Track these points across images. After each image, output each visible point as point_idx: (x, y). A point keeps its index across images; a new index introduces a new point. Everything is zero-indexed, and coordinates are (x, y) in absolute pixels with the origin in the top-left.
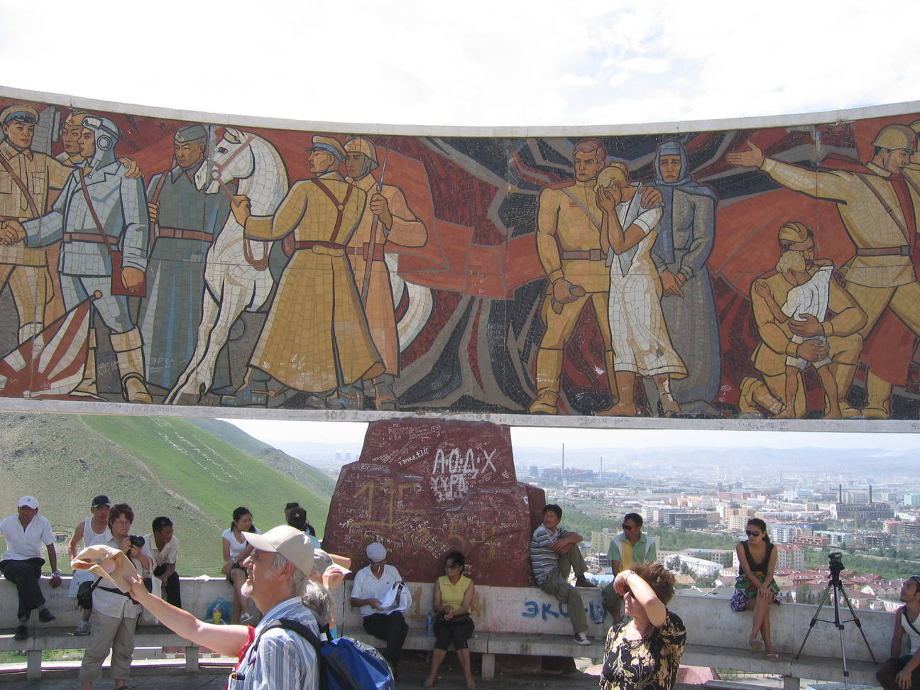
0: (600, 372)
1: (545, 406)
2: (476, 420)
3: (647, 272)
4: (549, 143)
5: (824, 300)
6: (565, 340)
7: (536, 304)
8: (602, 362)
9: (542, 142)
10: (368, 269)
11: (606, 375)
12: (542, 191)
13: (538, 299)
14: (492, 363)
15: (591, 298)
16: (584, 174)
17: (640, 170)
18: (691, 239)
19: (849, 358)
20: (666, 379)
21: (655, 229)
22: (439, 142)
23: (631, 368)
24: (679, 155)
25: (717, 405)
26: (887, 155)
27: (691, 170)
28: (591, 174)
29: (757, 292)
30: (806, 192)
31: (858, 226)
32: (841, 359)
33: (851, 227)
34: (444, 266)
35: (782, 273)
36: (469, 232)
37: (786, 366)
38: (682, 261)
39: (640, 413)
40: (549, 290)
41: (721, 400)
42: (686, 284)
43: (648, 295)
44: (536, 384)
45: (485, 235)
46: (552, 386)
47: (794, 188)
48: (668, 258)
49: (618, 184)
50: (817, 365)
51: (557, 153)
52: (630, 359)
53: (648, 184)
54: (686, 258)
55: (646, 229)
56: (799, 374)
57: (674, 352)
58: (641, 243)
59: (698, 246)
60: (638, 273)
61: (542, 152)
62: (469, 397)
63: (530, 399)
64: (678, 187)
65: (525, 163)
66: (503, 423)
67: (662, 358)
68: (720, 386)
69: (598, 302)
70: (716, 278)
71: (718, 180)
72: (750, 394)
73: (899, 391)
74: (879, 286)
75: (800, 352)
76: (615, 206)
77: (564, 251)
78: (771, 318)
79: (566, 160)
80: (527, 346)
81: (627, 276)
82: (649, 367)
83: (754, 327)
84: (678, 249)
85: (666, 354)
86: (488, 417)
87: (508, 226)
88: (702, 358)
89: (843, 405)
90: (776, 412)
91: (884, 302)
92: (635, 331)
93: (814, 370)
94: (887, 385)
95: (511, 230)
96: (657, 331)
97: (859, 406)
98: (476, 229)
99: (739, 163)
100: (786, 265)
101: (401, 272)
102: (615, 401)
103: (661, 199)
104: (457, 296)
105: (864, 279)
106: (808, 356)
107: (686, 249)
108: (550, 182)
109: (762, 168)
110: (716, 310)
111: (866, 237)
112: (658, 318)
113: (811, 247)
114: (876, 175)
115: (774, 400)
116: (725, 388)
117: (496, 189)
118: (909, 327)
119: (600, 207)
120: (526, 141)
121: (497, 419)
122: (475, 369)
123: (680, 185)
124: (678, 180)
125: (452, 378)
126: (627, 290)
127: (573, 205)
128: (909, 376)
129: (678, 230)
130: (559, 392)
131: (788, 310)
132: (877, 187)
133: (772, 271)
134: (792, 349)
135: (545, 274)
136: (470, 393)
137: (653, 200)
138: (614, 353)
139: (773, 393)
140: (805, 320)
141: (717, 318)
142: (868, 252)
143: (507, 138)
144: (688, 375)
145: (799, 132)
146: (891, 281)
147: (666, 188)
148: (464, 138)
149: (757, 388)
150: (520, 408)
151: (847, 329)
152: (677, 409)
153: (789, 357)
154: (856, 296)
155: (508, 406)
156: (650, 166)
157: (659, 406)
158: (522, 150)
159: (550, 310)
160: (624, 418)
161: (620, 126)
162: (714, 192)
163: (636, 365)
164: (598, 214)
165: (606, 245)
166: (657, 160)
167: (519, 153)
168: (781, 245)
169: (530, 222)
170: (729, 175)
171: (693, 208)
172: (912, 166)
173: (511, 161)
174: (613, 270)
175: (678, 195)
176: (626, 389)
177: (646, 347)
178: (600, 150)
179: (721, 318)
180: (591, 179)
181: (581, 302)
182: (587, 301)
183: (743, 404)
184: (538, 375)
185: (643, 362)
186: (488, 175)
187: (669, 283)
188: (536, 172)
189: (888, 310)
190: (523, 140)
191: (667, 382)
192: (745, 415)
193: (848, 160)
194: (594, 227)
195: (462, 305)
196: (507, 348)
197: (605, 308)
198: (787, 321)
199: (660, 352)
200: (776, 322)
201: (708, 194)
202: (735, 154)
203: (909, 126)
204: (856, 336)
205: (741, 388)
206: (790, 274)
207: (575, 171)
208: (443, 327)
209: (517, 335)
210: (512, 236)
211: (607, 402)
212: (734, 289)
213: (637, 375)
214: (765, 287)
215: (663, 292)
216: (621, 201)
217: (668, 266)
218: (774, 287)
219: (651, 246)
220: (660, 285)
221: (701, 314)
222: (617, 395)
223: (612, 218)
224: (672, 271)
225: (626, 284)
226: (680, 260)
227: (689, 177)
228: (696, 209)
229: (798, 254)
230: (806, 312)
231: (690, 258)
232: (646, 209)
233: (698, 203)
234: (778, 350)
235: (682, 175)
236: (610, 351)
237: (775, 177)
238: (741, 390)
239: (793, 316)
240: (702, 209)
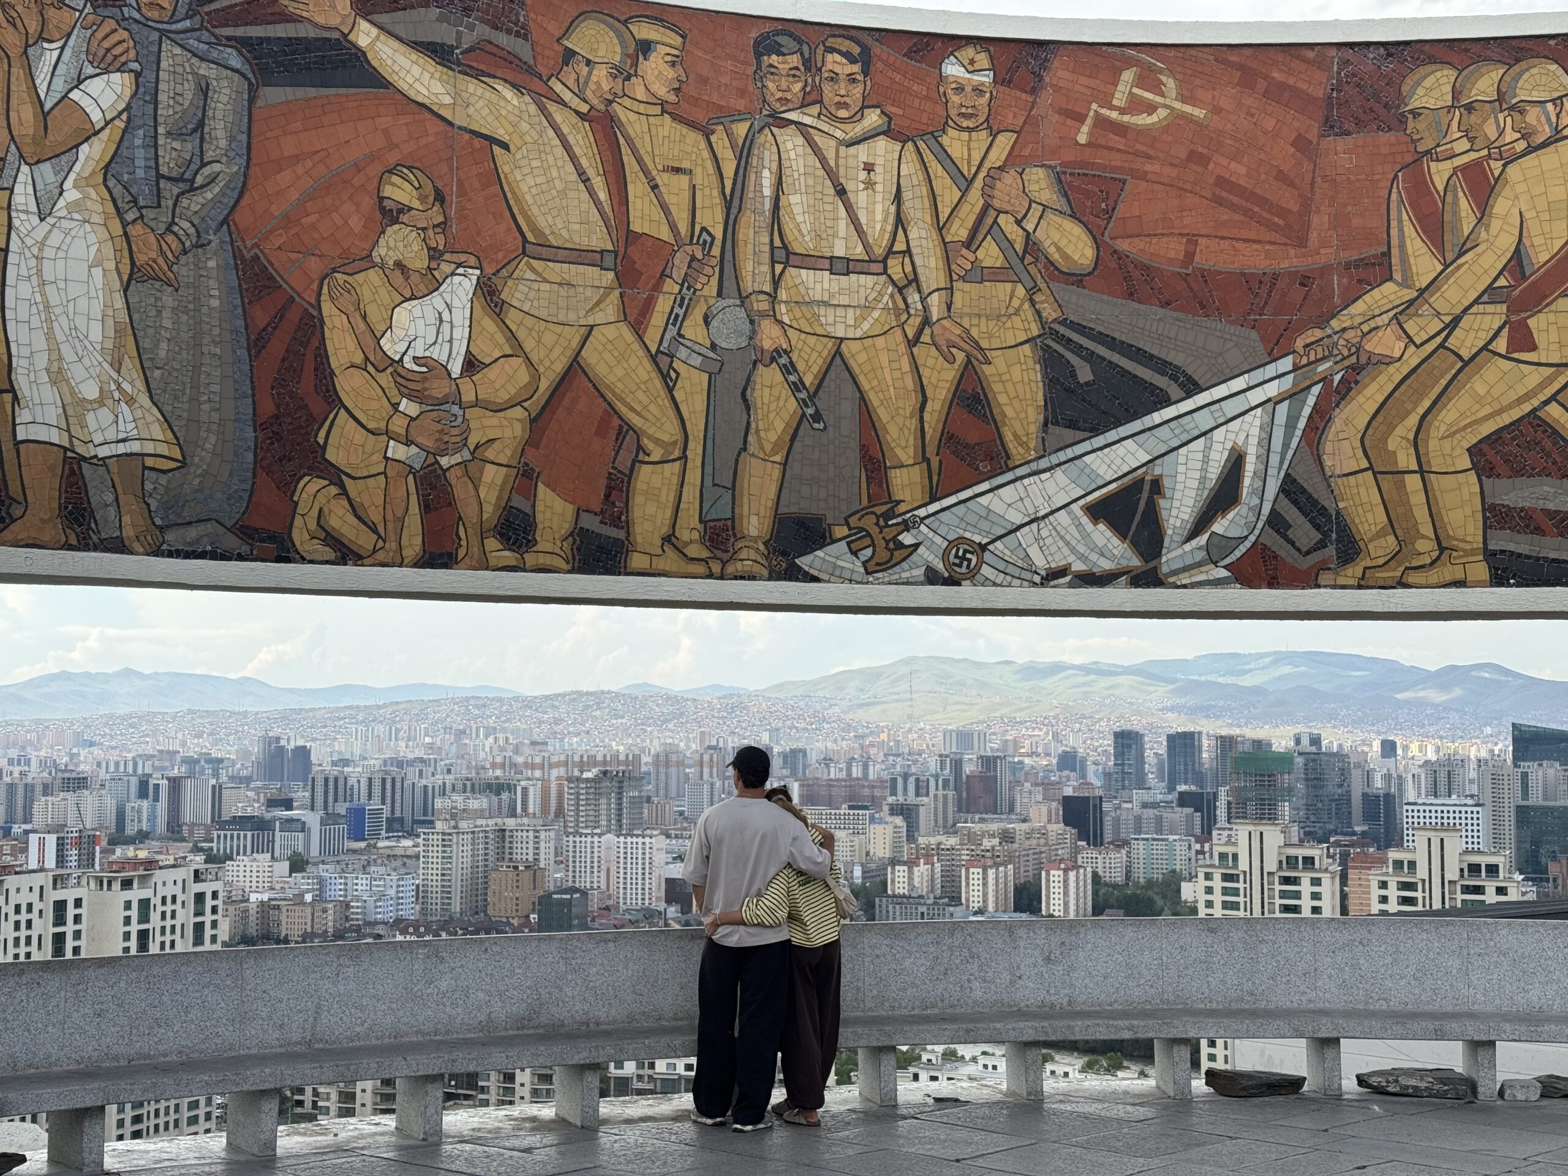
3: (97, 219)
5: (461, 333)
18: (197, 160)
19: (502, 453)
21: (118, 122)
23: (55, 437)
25: (245, 532)
26: (585, 70)
29: (331, 299)
30: (435, 108)
31: (528, 197)
32: (490, 454)
33: (518, 200)
35: (382, 267)
37: (386, 458)
38: (175, 205)
39: (75, 542)
41: (255, 522)
42: (183, 259)
43: (97, 272)
47: (412, 94)
48: (145, 195)
50: (444, 462)
52: (53, 414)
53: (104, 12)
54: (185, 202)
55: (96, 116)
56: (411, 477)
57: (155, 411)
58: (85, 149)
59: (212, 180)
60: (76, 216)
64: (172, 36)
68: (252, 493)
71: (261, 40)
72: (315, 513)
73: (591, 523)
74: (561, 318)
75: (413, 433)
76: (27, 46)
78: (359, 359)
81: (49, 219)
82: (98, 438)
84: (168, 178)
85: (137, 411)
88: (214, 427)
89: (492, 543)
90: (365, 551)
91: (569, 353)
92: (67, 352)
93: (439, 472)
94: (570, 509)
97: (520, 546)
99: (304, 14)
100: (391, 253)
102: (17, 511)
103: (132, 53)
105: (535, 303)
106: (430, 444)
107: (186, 181)
109: (351, 37)
110: (246, 327)
111: (541, 222)
113: (438, 225)
114: (565, 104)
115: (362, 527)
118: (609, 404)
124: (173, 18)
126: (48, 253)
128: (607, 496)
129: (169, 134)
131: (392, 346)
132: (565, 130)
133: (364, 261)
134: (398, 425)
137: (115, 52)
138: (16, 399)
139: (360, 513)
140: (424, 369)
141: (249, 344)
142: (545, 252)
146: (582, 313)
147: (145, 31)
149: (329, 501)
151: (503, 396)
152: (157, 538)
153: (392, 443)
154: (521, 335)
162: (251, 65)
163: (68, 431)
168: (382, 209)
170: (284, 35)
171: (204, 90)
172: (627, 102)
174: (19, 199)
175: (171, 55)
177: (90, 391)
179: (257, 344)
183: (300, 534)
185: (83, 426)
189: (575, 369)
193: (516, 61)
198: (390, 369)
199: (122, 407)
200: (370, 368)
201: (239, 66)
203: (625, 23)
204: (518, 412)
205: (295, 498)
206: (398, 272)
212: (285, 286)
213: (69, 454)
214: (349, 292)
215: (132, 269)
216: (41, 38)
217: (144, 211)
218: (366, 294)
219: (107, 159)
220: (126, 253)
221: (216, 331)
222: (21, 499)
223: (17, 72)
224: (153, 224)
225: (46, 238)
226: (170, 203)
227: (198, 18)
228: (210, 94)
229: (414, 234)
230: (427, 354)
231: (194, 204)
232: (98, 71)
233: (215, 83)
234: (371, 425)
235: (182, 11)
236: (7, 391)
237: (375, 63)
238: (296, 504)
239: (401, 359)
240: (224, 99)
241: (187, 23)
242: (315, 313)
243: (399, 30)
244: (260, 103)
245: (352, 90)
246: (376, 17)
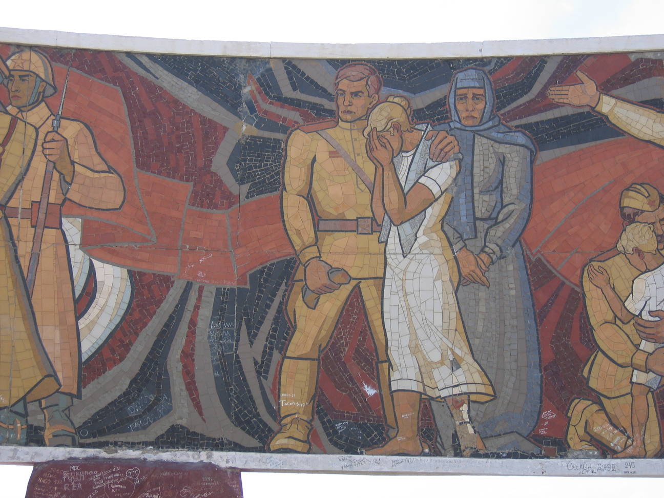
0: (370, 391)
1: (292, 442)
2: (191, 460)
3: (438, 251)
4: (302, 67)
6: (320, 346)
7: (280, 293)
8: (375, 378)
9: (290, 65)
10: (37, 240)
11: (379, 396)
12: (290, 134)
13: (283, 287)
14: (216, 378)
15: (357, 286)
16: (349, 112)
17: (429, 107)
18: (499, 205)
20: (464, 403)
21: (450, 190)
22: (145, 60)
23: (414, 386)
24: (483, 87)
25: (536, 439)
27: (499, 109)
28: (360, 112)
29: (590, 279)
34: (149, 237)
35: (625, 254)
36: (186, 189)
37: (632, 383)
38: (486, 236)
39: (427, 451)
40: (299, 275)
41: (542, 432)
42: (492, 267)
43: (439, 283)
44: (279, 409)
45: (208, 195)
46: (301, 411)
47: (641, 136)
48: (467, 232)
49: (397, 127)
51: (312, 82)
52: (413, 373)
53: (438, 128)
54: (492, 232)
55: (436, 190)
56: (650, 395)
57: (476, 365)
58: (429, 211)
59: (509, 215)
60: (425, 251)
61: (290, 79)
62: (182, 427)
63: (270, 430)
65: (267, 94)
66: (230, 465)
67: (459, 371)
68: (540, 413)
69: (369, 293)
70: (533, 259)
71: (537, 123)
72: (583, 423)
75: (651, 365)
76: (393, 157)
77: (320, 219)
78: (610, 316)
79: (325, 90)
80: (267, 354)
81: (409, 256)
82: (441, 386)
83: (587, 329)
84: (481, 219)
85: (464, 366)
86: (209, 457)
87: (241, 182)
88: (515, 372)
90: (619, 448)
92: (421, 334)
95: (245, 188)
96: (452, 333)
98: (195, 186)
99: (566, 101)
100: (630, 243)
101: (85, 244)
102: (392, 433)
103: (456, 149)
104: (166, 282)
107: (493, 219)
108: (301, 122)
109: (597, 109)
110: (533, 305)
112: (454, 315)
115: (616, 431)
116: (547, 415)
117: (225, 129)
119: (372, 158)
120: (268, 62)
121: (222, 459)
122: (191, 387)
123: (485, 130)
124: (481, 123)
125: (157, 399)
126: (409, 276)
127: (334, 154)
129: (481, 192)
130: (311, 421)
131: (633, 305)
133: (612, 251)
134: (640, 359)
135: (292, 251)
136: (183, 422)
137: (446, 150)
138: (390, 365)
139: (614, 421)
140: (657, 319)
141: (535, 316)
143: (241, 58)
144: (495, 397)
145: (648, 60)
147: (464, 134)
148: (180, 56)
149: (592, 415)
150: (255, 443)
152: (479, 445)
153: (635, 372)
155: (237, 441)
156: (441, 103)
157: (454, 441)
158: (263, 75)
159: (299, 303)
160: (404, 458)
161: (400, 46)
162: (531, 139)
163: (422, 382)
164: (369, 168)
165: (379, 211)
166: (452, 95)
167: (259, 79)
168: (623, 215)
169: (272, 177)
170: (552, 117)
171: (502, 162)
173: (246, 90)
174: (390, 247)
175: (481, 144)
176: (407, 416)
177: (435, 356)
178: (373, 78)
179: (540, 316)
180: (359, 119)
181: (344, 292)
182: (352, 291)
183: (573, 438)
184: (282, 395)
185: (432, 378)
186: (214, 110)
187: (469, 266)
188: (282, 107)
190: (265, 61)
191: (465, 407)
192: (575, 454)
194: (363, 187)
195: (174, 295)
196: (237, 356)
197: (378, 302)
198: (633, 322)
199: (456, 364)
200: (618, 322)
201: (523, 143)
202: (560, 88)
205: (569, 415)
206: (636, 255)
207: (338, 106)
208: (145, 325)
209: (252, 337)
210: (247, 197)
211: (381, 434)
212: (558, 275)
213: (423, 396)
214: (602, 273)
215: (460, 279)
216: (401, 151)
217: (467, 242)
218: (614, 273)
219: (443, 214)
220: (456, 269)
221: (513, 311)
222: (395, 426)
223: (388, 174)
224: (472, 249)
225: (407, 267)
226: (483, 235)
227: (497, 119)
228: (506, 163)
229: (646, 228)
230: (659, 308)
231: (498, 232)
232: (436, 163)
233: (509, 156)
234: (620, 361)
235: (486, 116)
236: (385, 361)
237: (613, 122)
238: (570, 418)
239: (640, 314)
240: (515, 164)
241: (490, 124)
242: (578, 290)
243: (631, 97)
244: (538, 162)
245: (598, 142)
246: (615, 92)
